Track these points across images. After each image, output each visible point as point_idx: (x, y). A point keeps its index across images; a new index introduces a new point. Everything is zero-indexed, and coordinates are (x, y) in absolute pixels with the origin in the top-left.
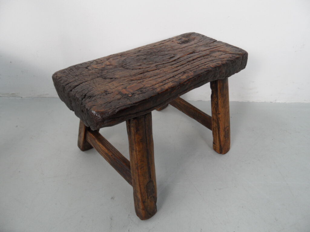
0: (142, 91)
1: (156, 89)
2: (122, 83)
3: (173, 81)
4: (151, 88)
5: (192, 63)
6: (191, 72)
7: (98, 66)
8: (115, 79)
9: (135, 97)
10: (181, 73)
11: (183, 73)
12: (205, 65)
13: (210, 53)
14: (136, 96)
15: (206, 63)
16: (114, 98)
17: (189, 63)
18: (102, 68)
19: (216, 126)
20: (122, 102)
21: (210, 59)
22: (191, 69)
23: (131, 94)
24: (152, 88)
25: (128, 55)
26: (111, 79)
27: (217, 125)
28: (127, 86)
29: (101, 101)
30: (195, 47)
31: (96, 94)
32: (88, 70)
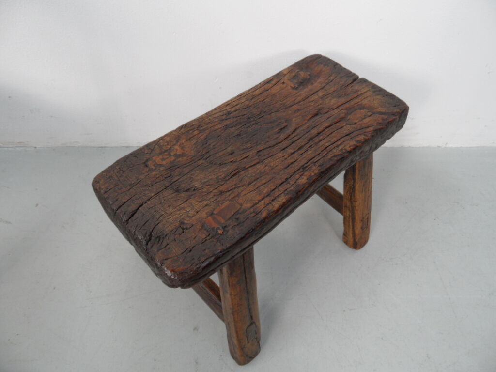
0: (237, 219)
1: (259, 212)
2: (205, 203)
3: (286, 192)
4: (252, 210)
5: (316, 144)
6: (314, 168)
7: (163, 159)
8: (194, 190)
9: (229, 233)
10: (299, 169)
11: (301, 170)
12: (337, 146)
13: (347, 114)
14: (231, 232)
15: (339, 142)
16: (196, 239)
17: (311, 143)
18: (171, 162)
19: (349, 215)
20: (209, 249)
21: (347, 129)
22: (315, 160)
23: (221, 228)
24: (254, 212)
25: (210, 125)
26: (186, 191)
27: (351, 214)
28: (214, 209)
29: (177, 249)
30: (322, 98)
31: (167, 230)
32: (149, 171)
